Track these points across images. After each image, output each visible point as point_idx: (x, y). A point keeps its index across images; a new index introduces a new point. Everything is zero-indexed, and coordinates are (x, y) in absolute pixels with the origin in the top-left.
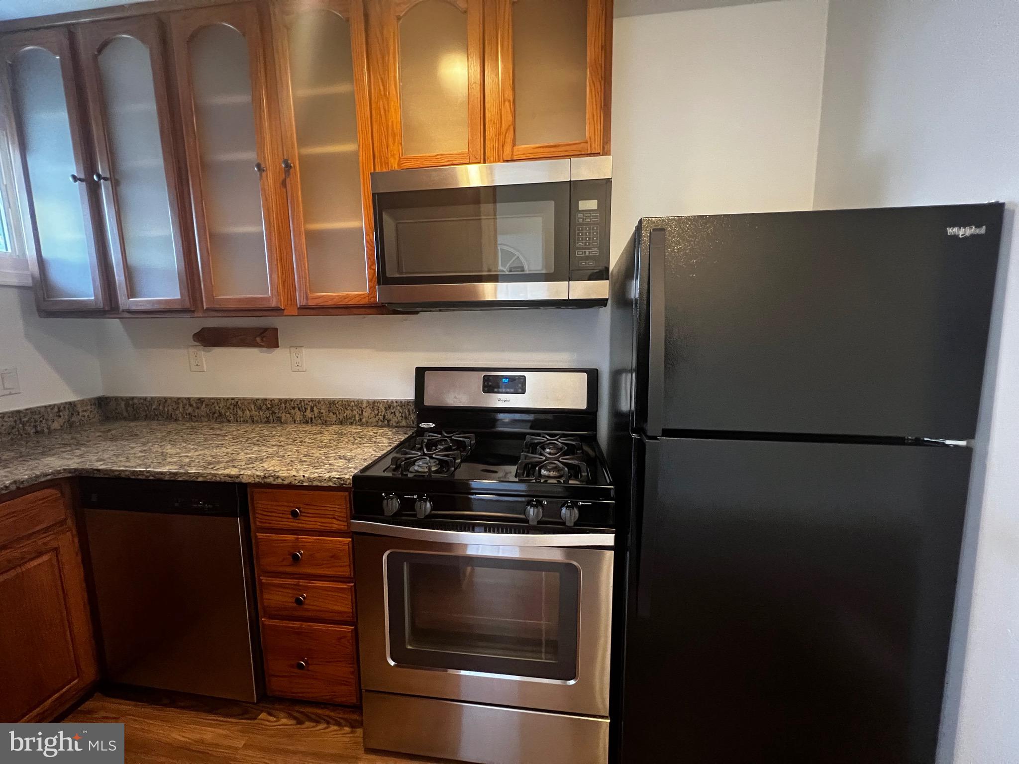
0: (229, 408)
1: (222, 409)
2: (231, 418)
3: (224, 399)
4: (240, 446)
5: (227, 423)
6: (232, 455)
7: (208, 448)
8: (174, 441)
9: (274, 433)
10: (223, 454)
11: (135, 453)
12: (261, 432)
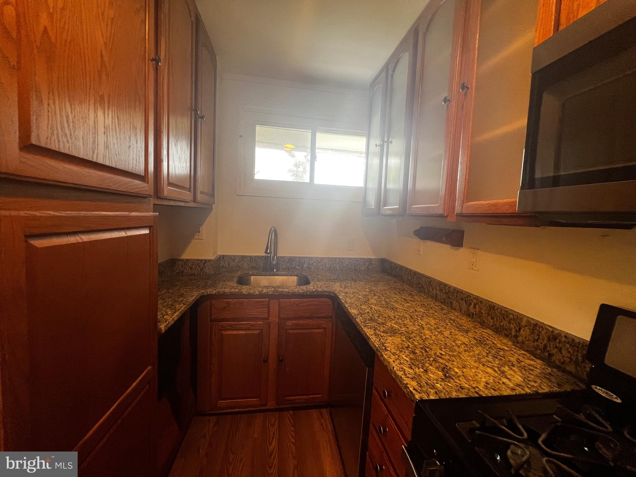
0: (426, 284)
1: (423, 283)
2: (426, 291)
4: (402, 315)
5: (422, 294)
6: (389, 319)
7: (388, 307)
8: (383, 295)
9: (436, 314)
10: (386, 316)
11: (360, 295)
12: (429, 309)
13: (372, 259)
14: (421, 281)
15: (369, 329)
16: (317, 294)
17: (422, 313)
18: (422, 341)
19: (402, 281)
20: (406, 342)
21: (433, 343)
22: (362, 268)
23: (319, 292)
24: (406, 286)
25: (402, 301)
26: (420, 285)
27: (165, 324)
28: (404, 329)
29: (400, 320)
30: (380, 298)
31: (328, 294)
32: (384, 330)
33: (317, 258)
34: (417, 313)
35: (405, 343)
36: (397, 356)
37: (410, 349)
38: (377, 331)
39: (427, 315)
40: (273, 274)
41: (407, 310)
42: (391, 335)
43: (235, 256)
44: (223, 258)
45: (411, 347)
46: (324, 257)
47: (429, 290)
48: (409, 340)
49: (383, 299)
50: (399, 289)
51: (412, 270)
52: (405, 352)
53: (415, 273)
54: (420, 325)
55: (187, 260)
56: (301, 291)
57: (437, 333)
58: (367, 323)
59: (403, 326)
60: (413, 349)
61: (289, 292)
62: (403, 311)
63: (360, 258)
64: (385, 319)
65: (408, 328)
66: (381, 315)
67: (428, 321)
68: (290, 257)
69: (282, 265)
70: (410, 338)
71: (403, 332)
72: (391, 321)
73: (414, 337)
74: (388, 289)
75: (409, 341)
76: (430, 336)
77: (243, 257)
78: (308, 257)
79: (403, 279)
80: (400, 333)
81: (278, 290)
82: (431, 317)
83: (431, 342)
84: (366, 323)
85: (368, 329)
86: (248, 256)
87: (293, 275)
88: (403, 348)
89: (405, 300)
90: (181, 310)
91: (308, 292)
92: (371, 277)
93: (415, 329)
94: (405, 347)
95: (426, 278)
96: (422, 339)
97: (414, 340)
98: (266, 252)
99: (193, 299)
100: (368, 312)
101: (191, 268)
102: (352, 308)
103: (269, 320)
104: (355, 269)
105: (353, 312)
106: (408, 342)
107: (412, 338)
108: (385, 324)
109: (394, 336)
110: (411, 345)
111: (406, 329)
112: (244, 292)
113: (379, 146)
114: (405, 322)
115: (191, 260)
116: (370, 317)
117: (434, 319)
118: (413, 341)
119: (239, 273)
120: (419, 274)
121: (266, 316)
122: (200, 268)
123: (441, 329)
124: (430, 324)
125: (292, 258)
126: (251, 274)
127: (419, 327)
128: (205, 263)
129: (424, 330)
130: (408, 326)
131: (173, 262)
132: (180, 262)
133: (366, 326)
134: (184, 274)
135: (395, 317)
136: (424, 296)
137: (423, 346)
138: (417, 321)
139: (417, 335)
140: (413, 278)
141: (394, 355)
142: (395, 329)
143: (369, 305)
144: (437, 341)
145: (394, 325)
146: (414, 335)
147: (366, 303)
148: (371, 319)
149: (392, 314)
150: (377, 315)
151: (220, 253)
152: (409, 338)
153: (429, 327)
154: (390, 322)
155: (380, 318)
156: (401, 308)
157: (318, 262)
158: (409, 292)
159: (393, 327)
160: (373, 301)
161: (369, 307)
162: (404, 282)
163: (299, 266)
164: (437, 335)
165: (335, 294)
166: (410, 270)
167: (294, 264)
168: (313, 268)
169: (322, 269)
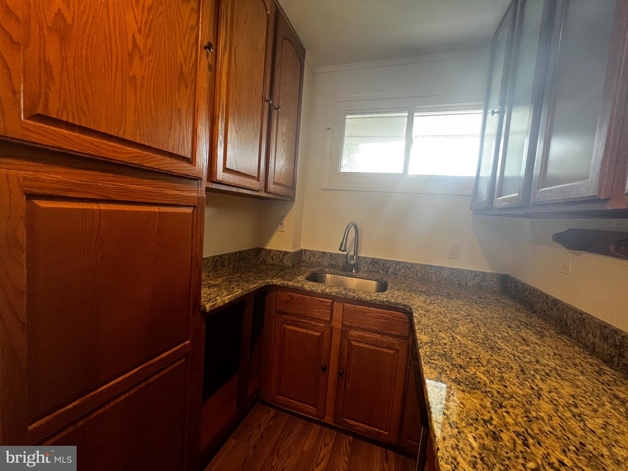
0: (574, 322)
1: (569, 319)
2: (574, 333)
3: (573, 310)
4: (505, 362)
5: (564, 336)
6: (476, 363)
7: (485, 344)
8: (485, 324)
9: (581, 377)
10: (474, 357)
11: (447, 317)
12: (568, 365)
13: (486, 273)
14: (565, 317)
15: (432, 369)
16: (388, 306)
17: (549, 368)
18: (525, 419)
19: (532, 311)
20: (489, 412)
21: (549, 431)
22: (470, 284)
23: (391, 303)
24: (535, 319)
25: (516, 340)
26: (563, 323)
27: (211, 304)
28: (498, 386)
29: (497, 370)
30: (478, 328)
31: (403, 307)
32: (456, 378)
33: (406, 263)
34: (538, 366)
35: (485, 412)
36: (456, 430)
37: (491, 427)
38: (443, 375)
39: (559, 375)
40: (350, 275)
41: (519, 357)
42: (465, 389)
43: (316, 251)
44: (305, 252)
45: (494, 423)
46: (415, 263)
47: (579, 333)
48: (496, 409)
49: (483, 330)
50: (520, 321)
51: (551, 296)
52: (477, 429)
53: (555, 302)
54: (536, 388)
55: (270, 250)
56: (369, 298)
57: (569, 414)
58: (434, 360)
59: (499, 380)
60: (498, 428)
61: (354, 297)
62: (510, 355)
63: (468, 270)
64: (468, 362)
65: (506, 387)
66: (464, 353)
67: (557, 387)
68: (373, 259)
69: (363, 266)
70: (501, 406)
71: (492, 392)
72: (479, 366)
73: (512, 407)
74: (499, 318)
75: (496, 411)
76: (550, 416)
77: (324, 253)
78: (394, 261)
79: (535, 308)
80: (486, 392)
81: (342, 292)
82: (567, 380)
83: (547, 429)
84: (432, 358)
85: (430, 368)
86: (328, 253)
87: (372, 279)
88: (477, 419)
89: (524, 339)
90: (235, 294)
91: (377, 301)
92: (480, 297)
93: (521, 392)
94: (482, 419)
95: (576, 312)
96: (527, 417)
97: (508, 412)
98: (340, 249)
99: (254, 286)
100: (445, 344)
101: (273, 258)
102: (423, 333)
103: (331, 324)
104: (459, 284)
105: (420, 338)
106: (492, 412)
107: (505, 408)
108: (464, 369)
109: (469, 393)
110: (497, 419)
111: (502, 387)
112: (307, 288)
113: (497, 113)
114: (506, 376)
115: (273, 250)
116: (444, 351)
117: (573, 386)
118: (504, 414)
119: (316, 269)
120: (563, 304)
121: (328, 319)
122: (280, 259)
123: (582, 409)
124: (558, 393)
125: (375, 260)
126: (327, 272)
127: (532, 393)
128: (284, 254)
129: (539, 399)
130: (507, 384)
131: (258, 251)
132: (264, 252)
133: (430, 363)
134: (266, 262)
135: (488, 362)
136: (568, 342)
137: (523, 430)
138: (533, 380)
139: (520, 404)
140: (552, 309)
141: (451, 426)
142: (479, 382)
143: (453, 334)
144: (561, 431)
145: (481, 376)
146: (514, 403)
147: (449, 330)
148: (444, 356)
149: (485, 355)
150: (458, 352)
151: (302, 247)
152: (499, 406)
153: (556, 398)
154: (476, 367)
155: (461, 357)
156: (510, 350)
157: (407, 269)
158: (538, 329)
159: (477, 377)
160: (463, 330)
161: (452, 336)
162: (535, 312)
163: (383, 270)
164: (567, 419)
165: (411, 309)
166: (547, 296)
167: (377, 267)
168: (400, 274)
169: (413, 277)
